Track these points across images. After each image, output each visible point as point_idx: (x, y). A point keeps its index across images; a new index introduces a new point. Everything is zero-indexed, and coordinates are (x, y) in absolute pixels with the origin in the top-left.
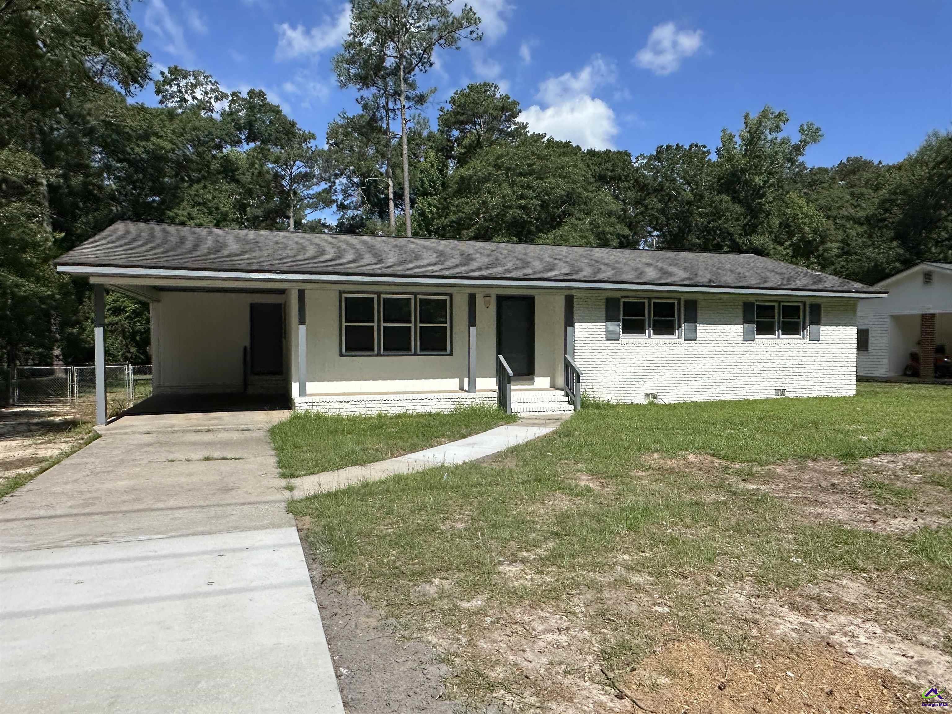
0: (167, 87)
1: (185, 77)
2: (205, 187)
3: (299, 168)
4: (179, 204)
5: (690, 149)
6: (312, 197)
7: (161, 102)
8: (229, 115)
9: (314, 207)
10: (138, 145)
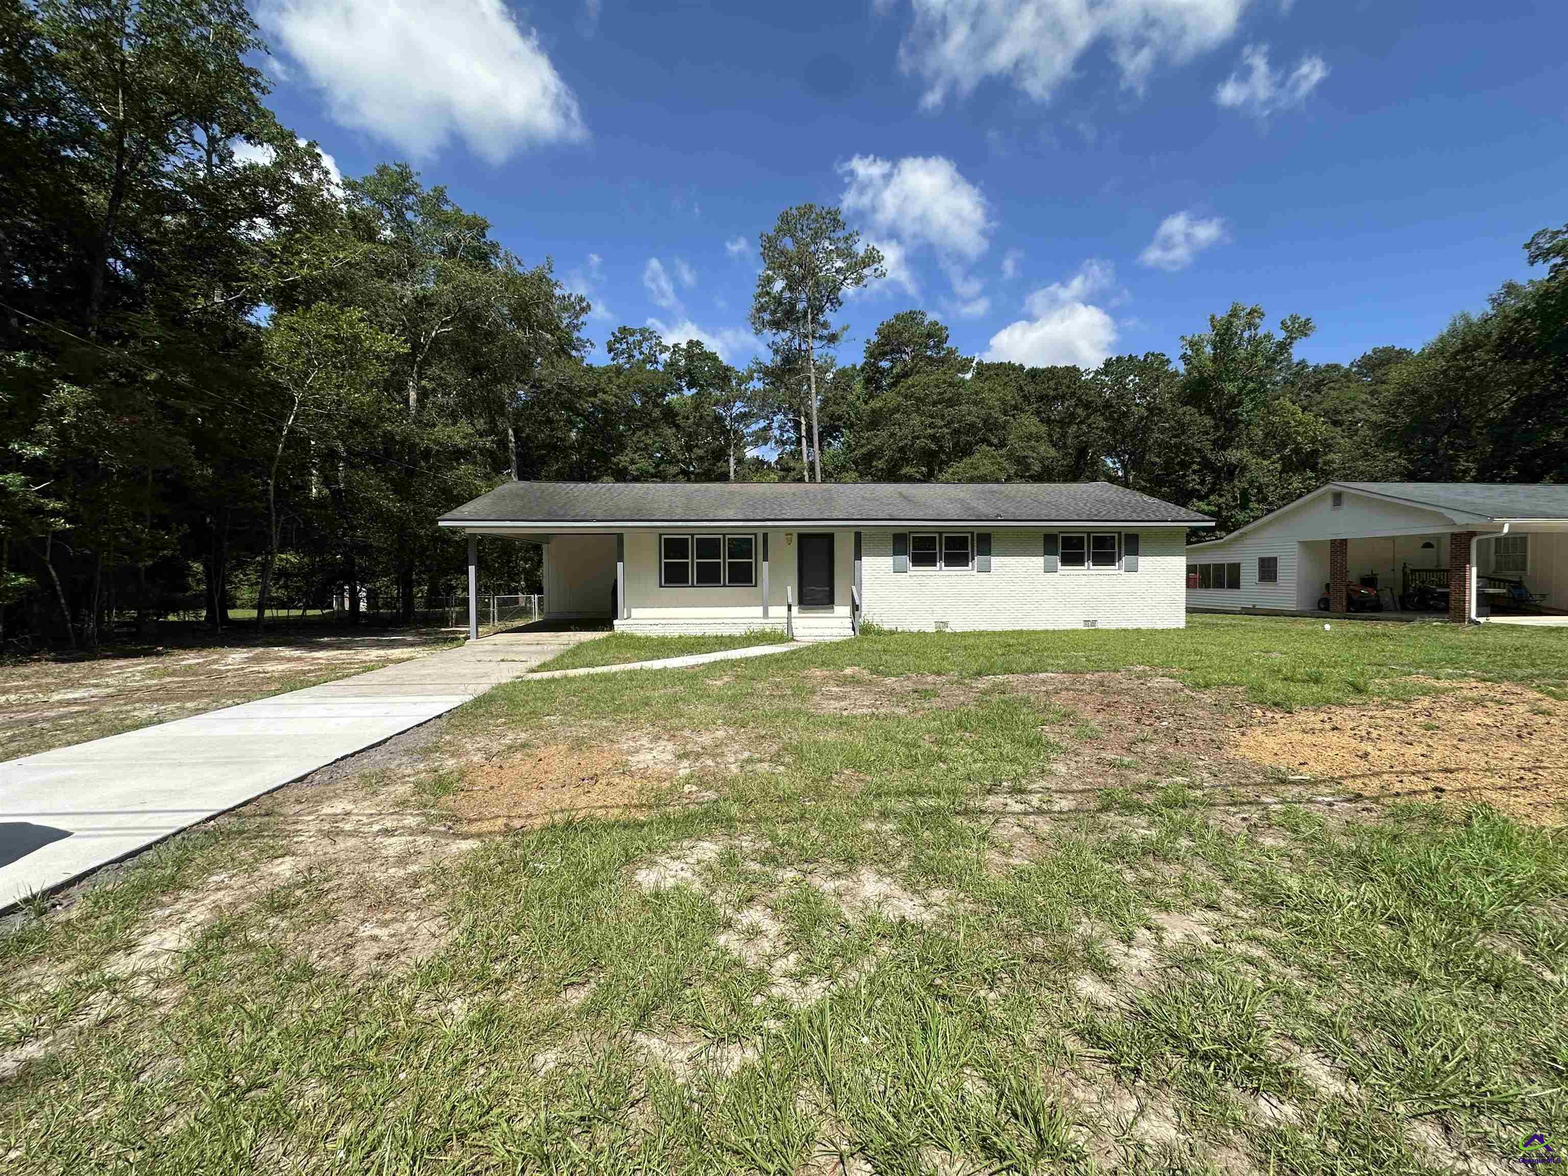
0: (618, 345)
1: (632, 335)
2: (647, 433)
3: (738, 408)
4: (622, 451)
5: (1145, 360)
6: (751, 435)
7: (613, 359)
8: (672, 364)
9: (755, 444)
10: (587, 402)
